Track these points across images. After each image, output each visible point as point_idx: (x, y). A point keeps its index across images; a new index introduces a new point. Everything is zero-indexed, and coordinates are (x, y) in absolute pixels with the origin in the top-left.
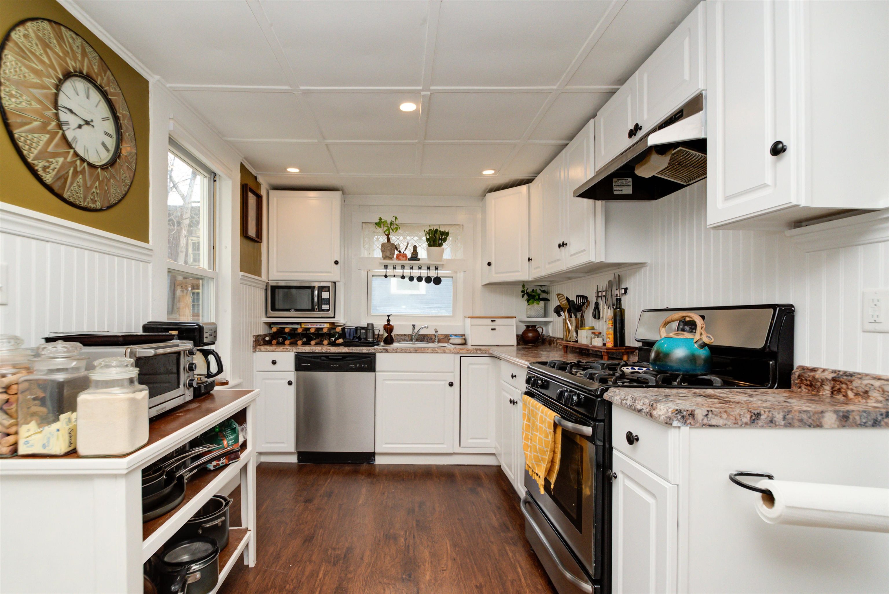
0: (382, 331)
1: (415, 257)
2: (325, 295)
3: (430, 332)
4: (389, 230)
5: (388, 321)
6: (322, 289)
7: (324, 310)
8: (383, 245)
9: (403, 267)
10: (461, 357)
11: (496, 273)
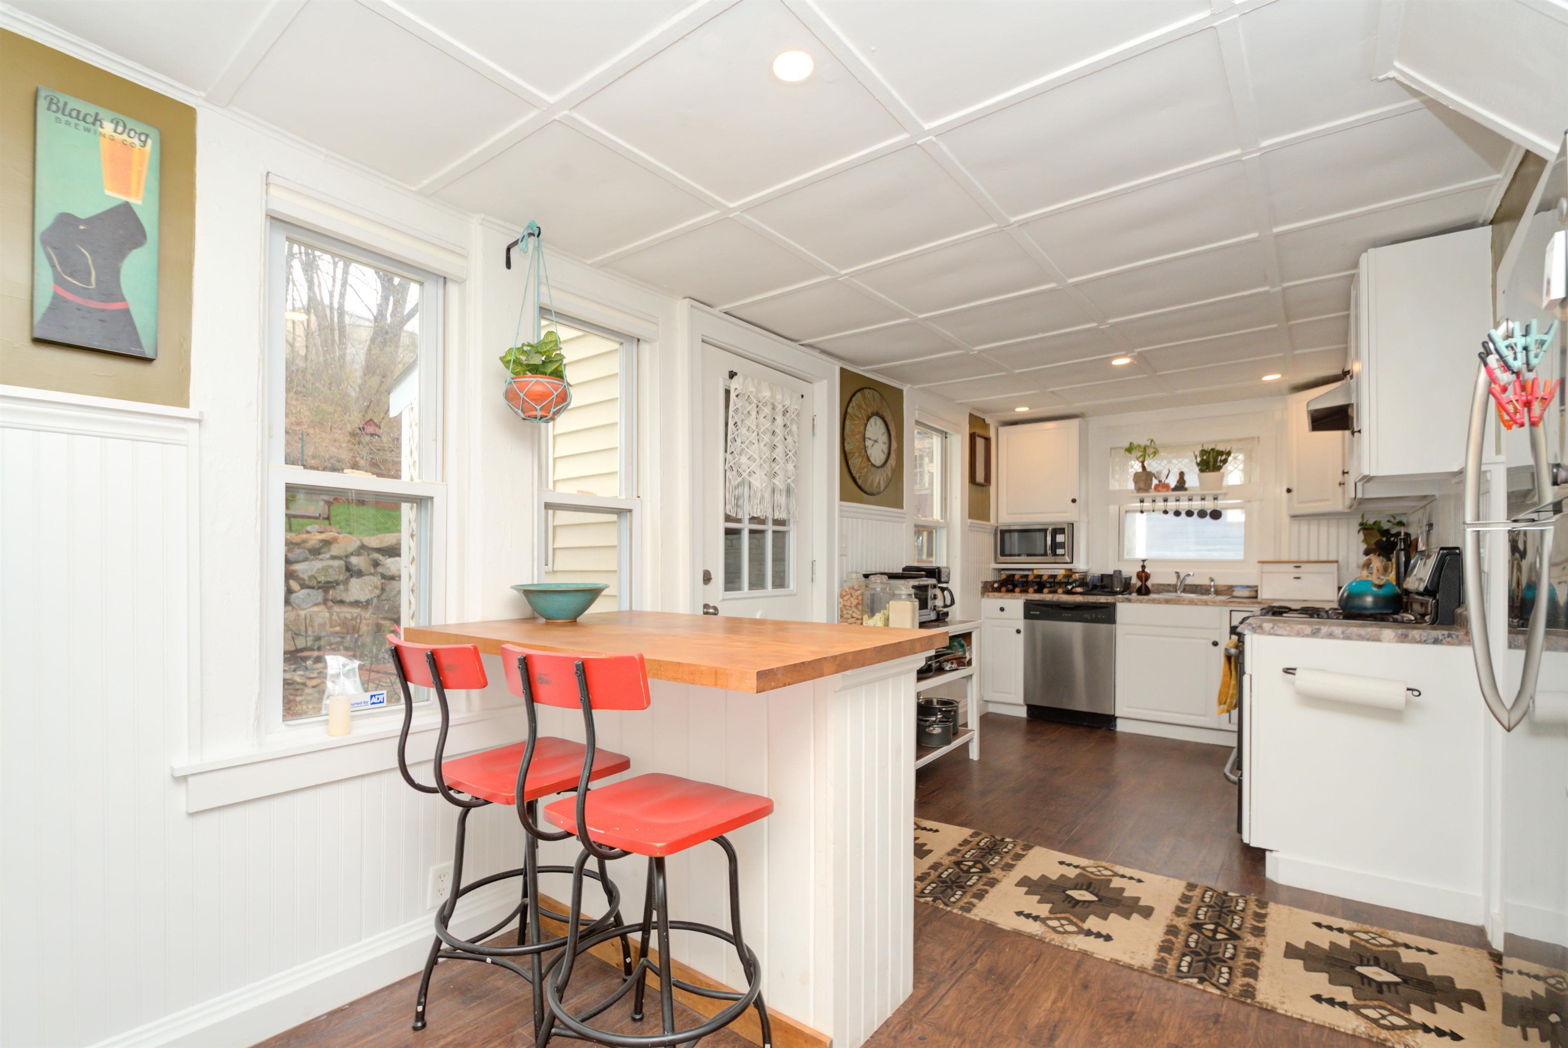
0: (1134, 580)
1: (1181, 486)
2: (1060, 538)
3: (1204, 581)
4: (1144, 456)
5: (1143, 567)
6: (1055, 532)
7: (1058, 555)
8: (1137, 475)
9: (1166, 500)
10: (1231, 611)
11: (1299, 502)
